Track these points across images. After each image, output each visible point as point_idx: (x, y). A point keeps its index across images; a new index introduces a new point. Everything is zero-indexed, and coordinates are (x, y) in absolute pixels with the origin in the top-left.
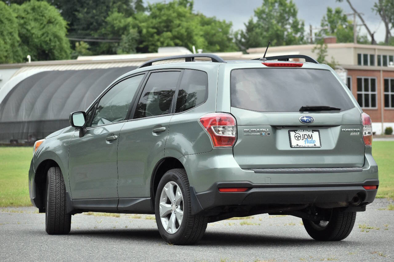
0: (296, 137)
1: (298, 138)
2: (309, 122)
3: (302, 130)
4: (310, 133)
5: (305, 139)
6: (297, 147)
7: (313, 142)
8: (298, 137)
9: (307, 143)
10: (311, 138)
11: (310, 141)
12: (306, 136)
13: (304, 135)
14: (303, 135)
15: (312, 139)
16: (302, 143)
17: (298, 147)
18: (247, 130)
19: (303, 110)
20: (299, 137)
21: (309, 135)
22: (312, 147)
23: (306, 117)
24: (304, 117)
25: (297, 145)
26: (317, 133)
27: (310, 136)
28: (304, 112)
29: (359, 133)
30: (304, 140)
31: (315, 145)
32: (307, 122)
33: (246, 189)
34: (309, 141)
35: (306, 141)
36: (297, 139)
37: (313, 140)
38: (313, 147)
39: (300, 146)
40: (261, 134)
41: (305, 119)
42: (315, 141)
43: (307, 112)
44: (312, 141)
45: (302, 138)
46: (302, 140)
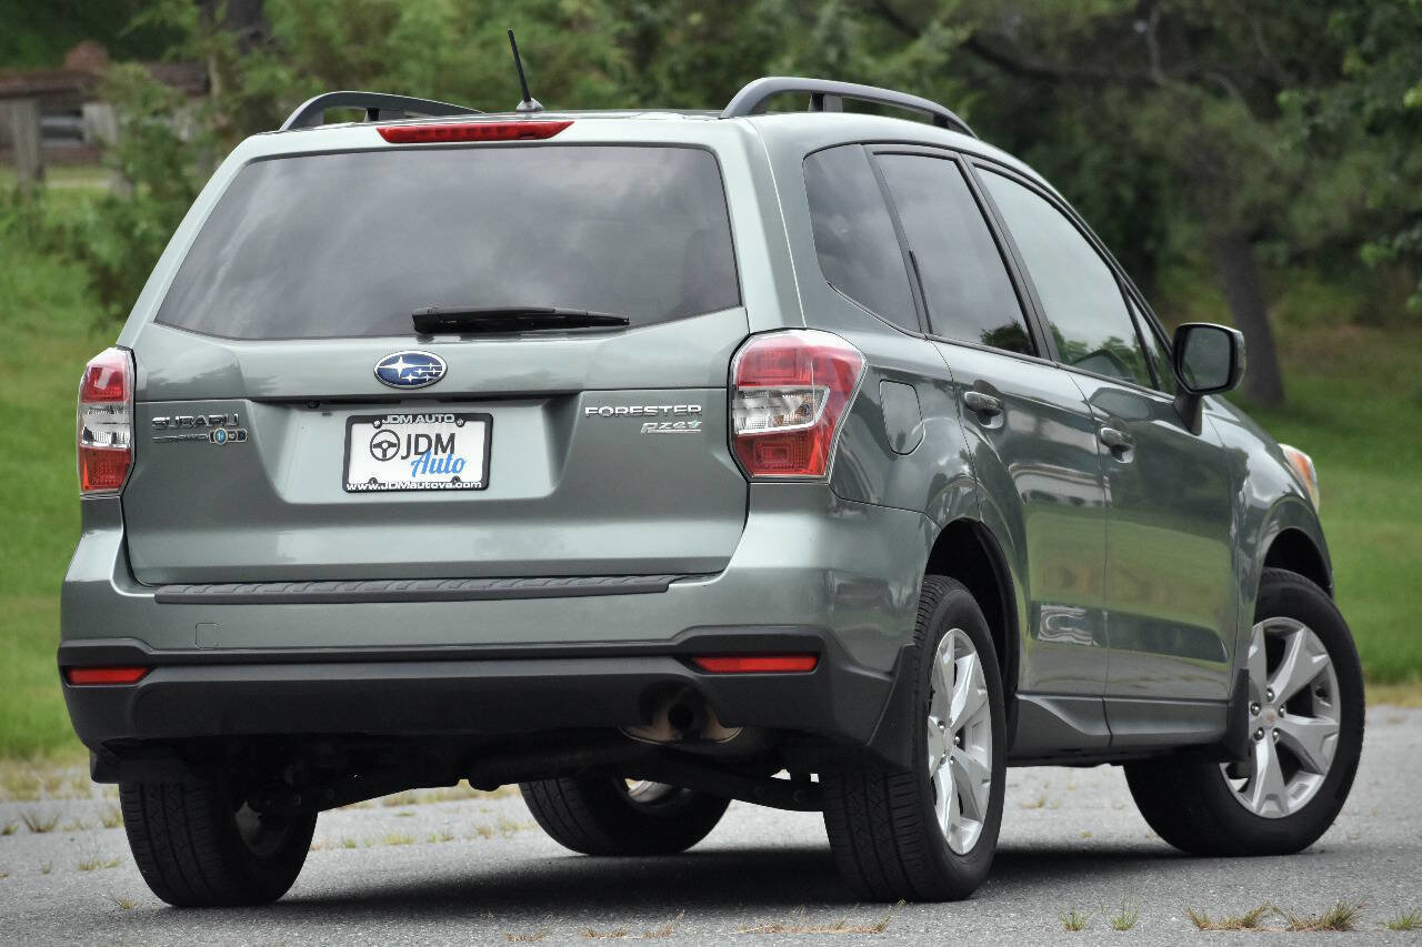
0: (379, 445)
1: (382, 451)
2: (414, 382)
3: (406, 416)
4: (445, 429)
5: (417, 453)
6: (367, 491)
7: (450, 468)
8: (385, 446)
9: (424, 472)
10: (444, 451)
11: (441, 460)
12: (423, 444)
13: (418, 436)
14: (409, 436)
15: (452, 451)
16: (397, 472)
17: (373, 491)
18: (163, 419)
19: (429, 326)
20: (391, 445)
21: (438, 437)
22: (439, 489)
23: (408, 358)
25: (374, 481)
26: (480, 426)
27: (445, 441)
28: (437, 338)
29: (695, 424)
30: (413, 457)
31: (456, 479)
32: (407, 383)
34: (434, 461)
35: (421, 466)
36: (378, 452)
37: (454, 457)
38: (445, 489)
39: (384, 485)
40: (212, 435)
41: (400, 367)
42: (463, 463)
43: (457, 338)
44: (448, 464)
45: (403, 451)
46: (403, 458)
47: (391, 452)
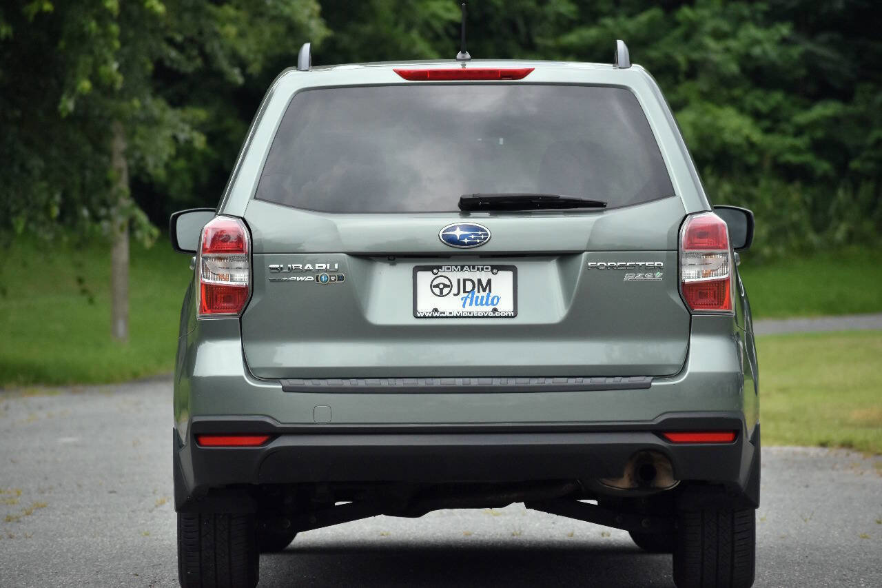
0: (437, 286)
1: (440, 290)
2: (469, 244)
3: (456, 267)
4: (484, 276)
5: (465, 291)
6: (432, 317)
7: (490, 302)
8: (441, 286)
9: (471, 304)
10: (484, 290)
11: (482, 297)
12: (469, 286)
13: (465, 280)
14: (459, 280)
15: (490, 291)
16: (452, 305)
17: (436, 317)
18: (278, 266)
19: (469, 206)
20: (446, 286)
21: (480, 281)
22: (483, 317)
24: (454, 229)
25: (436, 310)
26: (508, 275)
27: (484, 285)
28: (473, 214)
29: (658, 274)
30: (462, 294)
31: (495, 310)
32: (463, 244)
33: (264, 439)
34: (477, 297)
35: (469, 300)
36: (437, 291)
37: (492, 295)
38: (488, 317)
39: (444, 313)
40: (317, 278)
41: (458, 233)
42: (498, 299)
43: (487, 214)
44: (487, 300)
45: (455, 290)
46: (455, 295)
47: (446, 291)
